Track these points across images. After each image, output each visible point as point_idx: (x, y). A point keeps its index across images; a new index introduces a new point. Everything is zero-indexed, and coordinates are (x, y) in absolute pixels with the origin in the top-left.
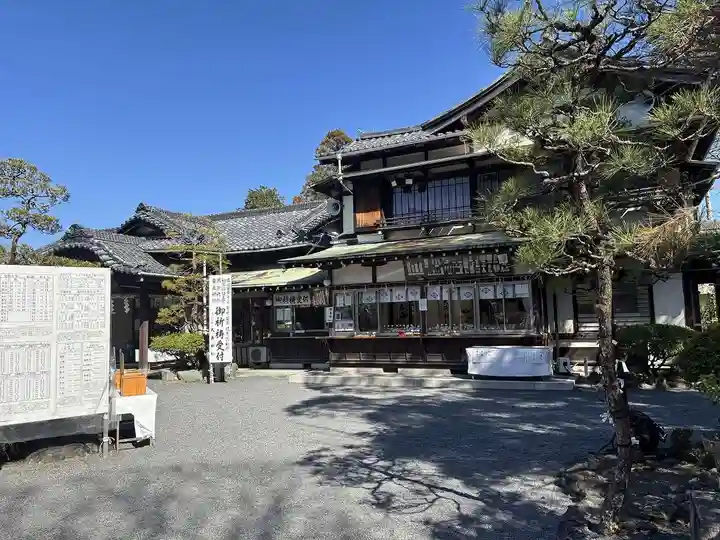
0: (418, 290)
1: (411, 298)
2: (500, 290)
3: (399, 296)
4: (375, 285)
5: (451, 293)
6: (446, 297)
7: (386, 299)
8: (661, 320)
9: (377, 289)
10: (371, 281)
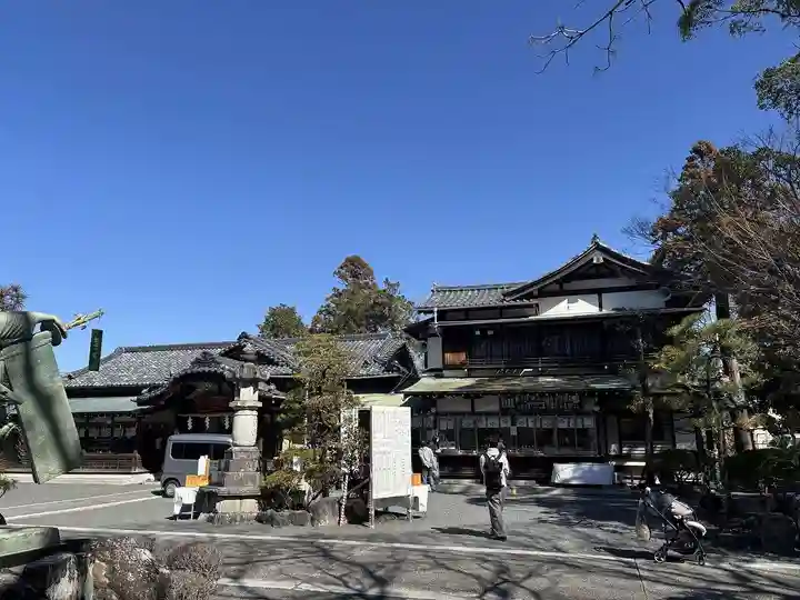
0: (509, 419)
1: (503, 425)
2: (572, 421)
3: (493, 423)
4: (473, 413)
5: (535, 422)
6: (531, 425)
7: (482, 425)
8: (678, 446)
9: (475, 417)
10: (470, 410)
